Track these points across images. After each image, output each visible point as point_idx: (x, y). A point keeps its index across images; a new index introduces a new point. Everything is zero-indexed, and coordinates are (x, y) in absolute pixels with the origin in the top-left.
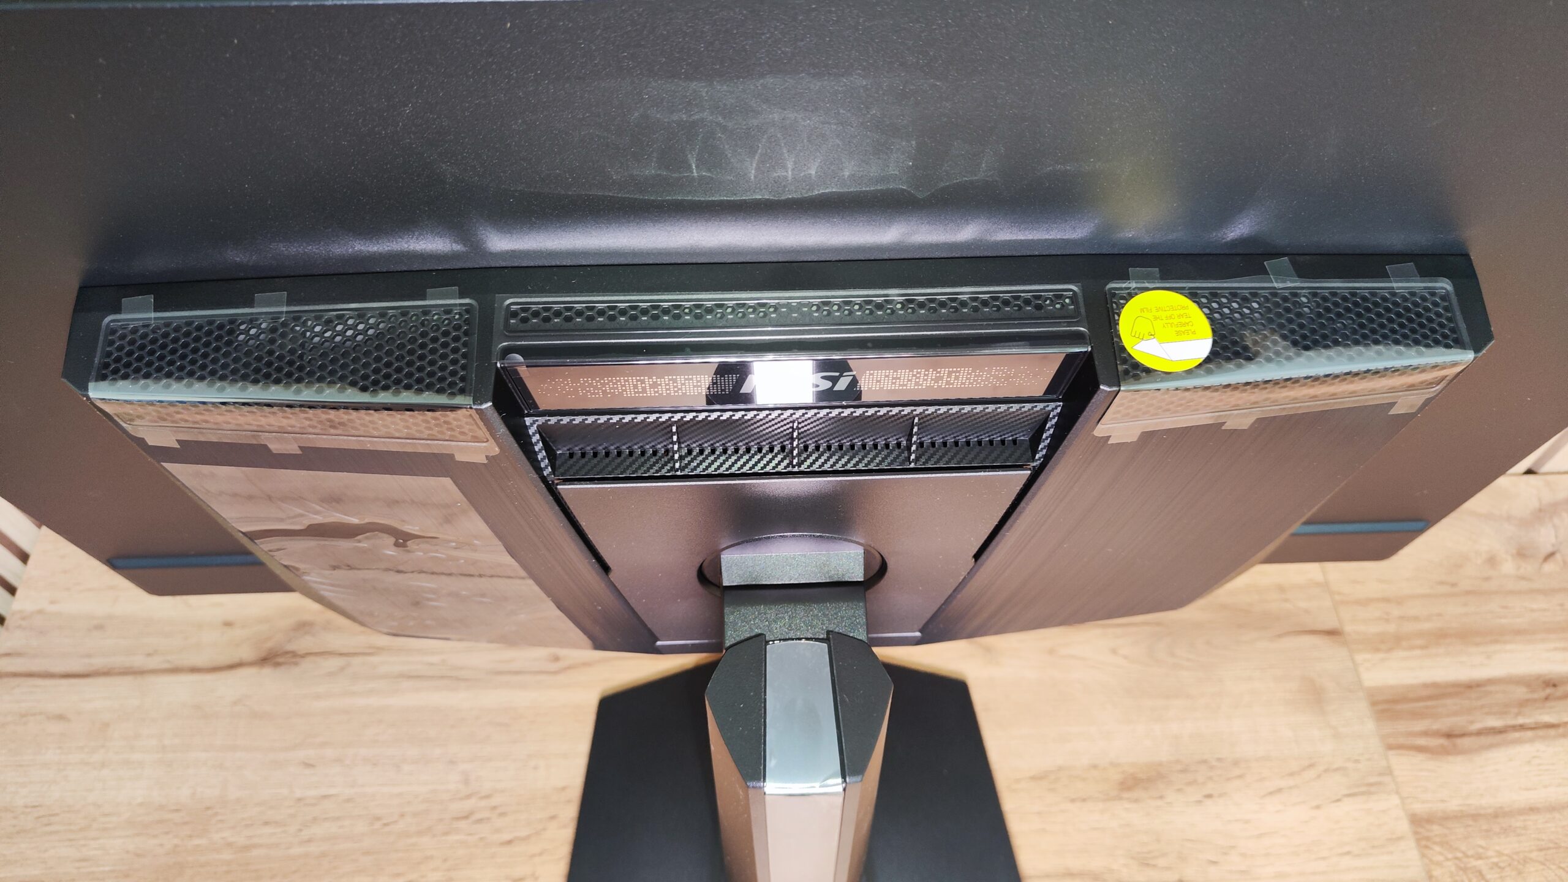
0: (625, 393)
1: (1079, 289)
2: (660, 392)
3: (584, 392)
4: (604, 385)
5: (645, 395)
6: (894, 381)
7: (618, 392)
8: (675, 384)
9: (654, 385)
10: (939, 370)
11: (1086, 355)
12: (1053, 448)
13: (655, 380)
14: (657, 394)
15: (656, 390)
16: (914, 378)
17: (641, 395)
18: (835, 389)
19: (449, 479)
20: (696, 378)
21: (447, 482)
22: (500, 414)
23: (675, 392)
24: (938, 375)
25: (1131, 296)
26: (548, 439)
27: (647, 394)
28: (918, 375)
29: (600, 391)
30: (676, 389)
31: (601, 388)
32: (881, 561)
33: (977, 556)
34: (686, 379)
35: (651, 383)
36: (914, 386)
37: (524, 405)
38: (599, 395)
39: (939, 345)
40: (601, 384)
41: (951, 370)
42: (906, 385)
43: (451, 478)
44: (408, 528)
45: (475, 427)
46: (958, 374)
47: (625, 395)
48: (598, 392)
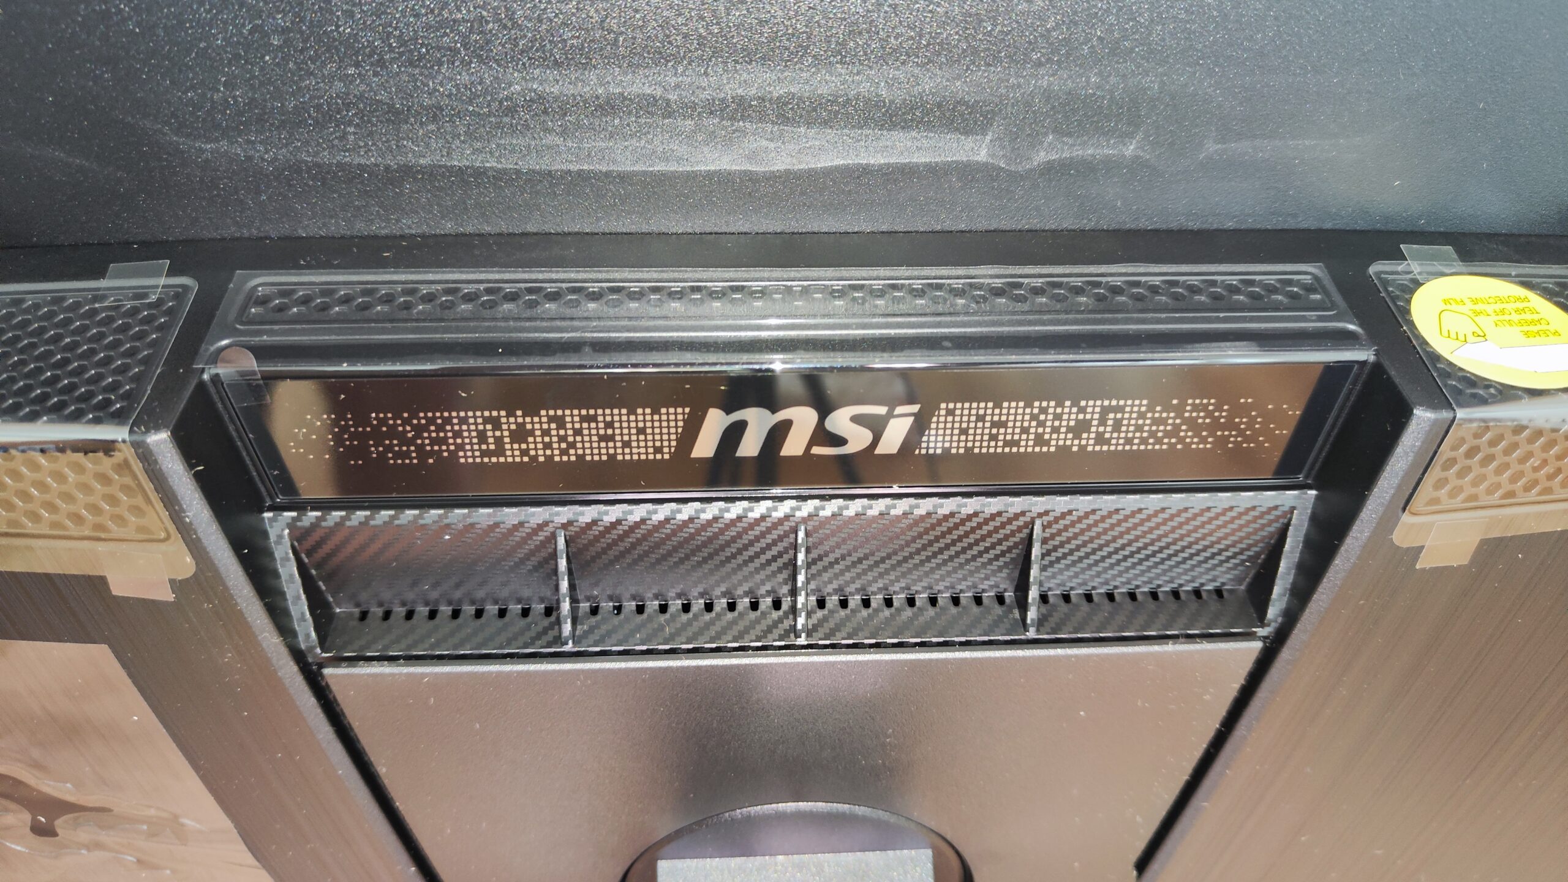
0: (461, 454)
1: (1323, 272)
2: (532, 453)
3: (381, 449)
4: (419, 430)
5: (502, 459)
6: (994, 431)
7: (448, 450)
8: (562, 432)
9: (520, 435)
10: (1083, 403)
11: (1367, 370)
12: (1302, 594)
13: (520, 420)
14: (526, 459)
15: (524, 446)
16: (1034, 423)
17: (494, 460)
18: (878, 451)
19: (104, 647)
20: (604, 415)
21: (100, 655)
22: (191, 466)
23: (563, 452)
24: (1081, 416)
25: (1418, 284)
26: (313, 572)
27: (506, 457)
28: (1042, 417)
29: (412, 448)
30: (564, 445)
31: (411, 442)
32: (962, 871)
33: (1142, 864)
34: (583, 419)
35: (513, 427)
36: (1034, 447)
37: (263, 482)
38: (411, 459)
39: (1084, 345)
40: (414, 428)
41: (1106, 403)
42: (1017, 443)
43: (111, 646)
44: (50, 787)
45: (139, 501)
46: (1119, 416)
47: (462, 460)
48: (409, 452)
